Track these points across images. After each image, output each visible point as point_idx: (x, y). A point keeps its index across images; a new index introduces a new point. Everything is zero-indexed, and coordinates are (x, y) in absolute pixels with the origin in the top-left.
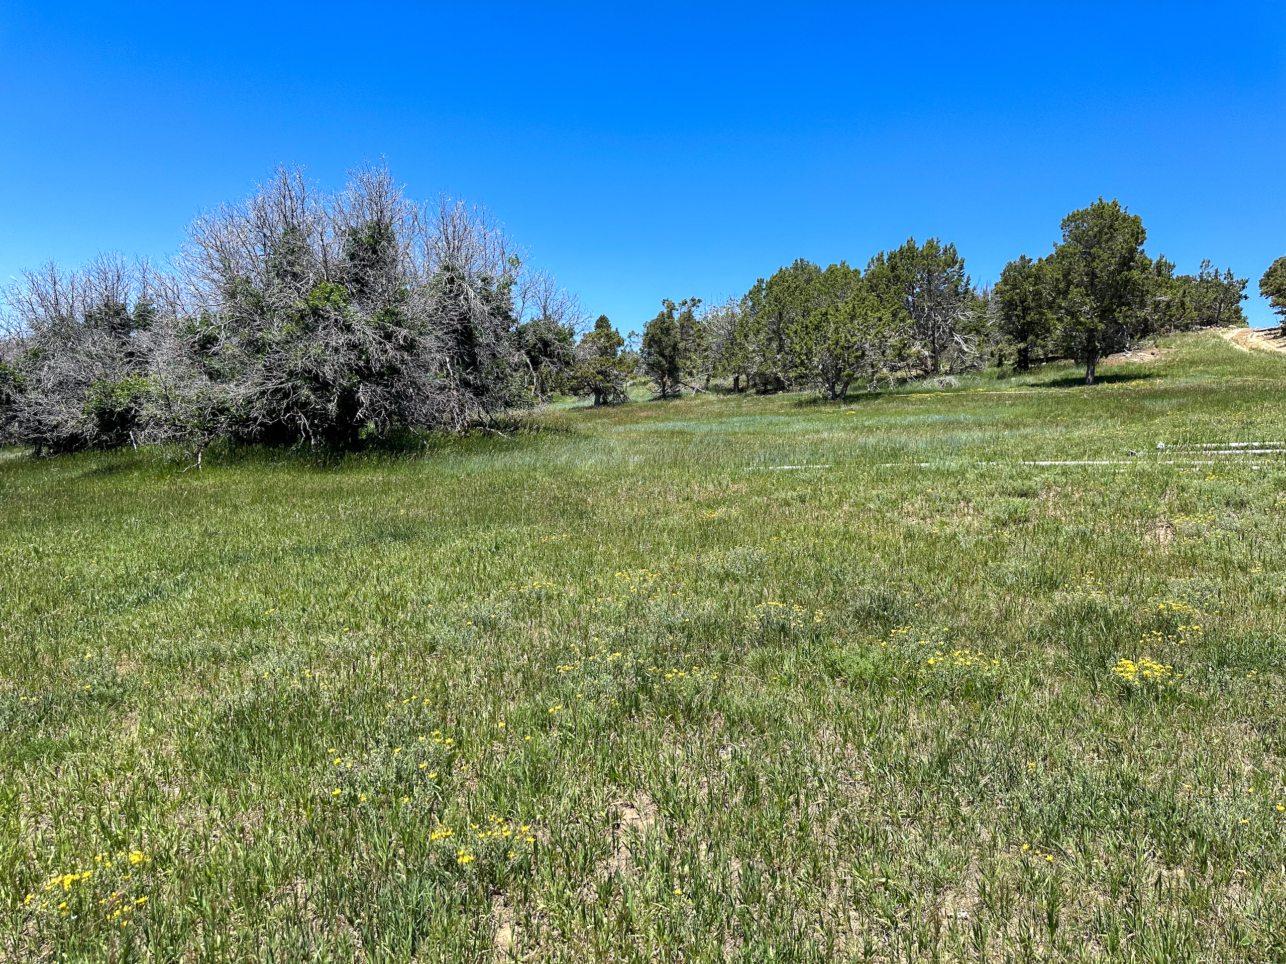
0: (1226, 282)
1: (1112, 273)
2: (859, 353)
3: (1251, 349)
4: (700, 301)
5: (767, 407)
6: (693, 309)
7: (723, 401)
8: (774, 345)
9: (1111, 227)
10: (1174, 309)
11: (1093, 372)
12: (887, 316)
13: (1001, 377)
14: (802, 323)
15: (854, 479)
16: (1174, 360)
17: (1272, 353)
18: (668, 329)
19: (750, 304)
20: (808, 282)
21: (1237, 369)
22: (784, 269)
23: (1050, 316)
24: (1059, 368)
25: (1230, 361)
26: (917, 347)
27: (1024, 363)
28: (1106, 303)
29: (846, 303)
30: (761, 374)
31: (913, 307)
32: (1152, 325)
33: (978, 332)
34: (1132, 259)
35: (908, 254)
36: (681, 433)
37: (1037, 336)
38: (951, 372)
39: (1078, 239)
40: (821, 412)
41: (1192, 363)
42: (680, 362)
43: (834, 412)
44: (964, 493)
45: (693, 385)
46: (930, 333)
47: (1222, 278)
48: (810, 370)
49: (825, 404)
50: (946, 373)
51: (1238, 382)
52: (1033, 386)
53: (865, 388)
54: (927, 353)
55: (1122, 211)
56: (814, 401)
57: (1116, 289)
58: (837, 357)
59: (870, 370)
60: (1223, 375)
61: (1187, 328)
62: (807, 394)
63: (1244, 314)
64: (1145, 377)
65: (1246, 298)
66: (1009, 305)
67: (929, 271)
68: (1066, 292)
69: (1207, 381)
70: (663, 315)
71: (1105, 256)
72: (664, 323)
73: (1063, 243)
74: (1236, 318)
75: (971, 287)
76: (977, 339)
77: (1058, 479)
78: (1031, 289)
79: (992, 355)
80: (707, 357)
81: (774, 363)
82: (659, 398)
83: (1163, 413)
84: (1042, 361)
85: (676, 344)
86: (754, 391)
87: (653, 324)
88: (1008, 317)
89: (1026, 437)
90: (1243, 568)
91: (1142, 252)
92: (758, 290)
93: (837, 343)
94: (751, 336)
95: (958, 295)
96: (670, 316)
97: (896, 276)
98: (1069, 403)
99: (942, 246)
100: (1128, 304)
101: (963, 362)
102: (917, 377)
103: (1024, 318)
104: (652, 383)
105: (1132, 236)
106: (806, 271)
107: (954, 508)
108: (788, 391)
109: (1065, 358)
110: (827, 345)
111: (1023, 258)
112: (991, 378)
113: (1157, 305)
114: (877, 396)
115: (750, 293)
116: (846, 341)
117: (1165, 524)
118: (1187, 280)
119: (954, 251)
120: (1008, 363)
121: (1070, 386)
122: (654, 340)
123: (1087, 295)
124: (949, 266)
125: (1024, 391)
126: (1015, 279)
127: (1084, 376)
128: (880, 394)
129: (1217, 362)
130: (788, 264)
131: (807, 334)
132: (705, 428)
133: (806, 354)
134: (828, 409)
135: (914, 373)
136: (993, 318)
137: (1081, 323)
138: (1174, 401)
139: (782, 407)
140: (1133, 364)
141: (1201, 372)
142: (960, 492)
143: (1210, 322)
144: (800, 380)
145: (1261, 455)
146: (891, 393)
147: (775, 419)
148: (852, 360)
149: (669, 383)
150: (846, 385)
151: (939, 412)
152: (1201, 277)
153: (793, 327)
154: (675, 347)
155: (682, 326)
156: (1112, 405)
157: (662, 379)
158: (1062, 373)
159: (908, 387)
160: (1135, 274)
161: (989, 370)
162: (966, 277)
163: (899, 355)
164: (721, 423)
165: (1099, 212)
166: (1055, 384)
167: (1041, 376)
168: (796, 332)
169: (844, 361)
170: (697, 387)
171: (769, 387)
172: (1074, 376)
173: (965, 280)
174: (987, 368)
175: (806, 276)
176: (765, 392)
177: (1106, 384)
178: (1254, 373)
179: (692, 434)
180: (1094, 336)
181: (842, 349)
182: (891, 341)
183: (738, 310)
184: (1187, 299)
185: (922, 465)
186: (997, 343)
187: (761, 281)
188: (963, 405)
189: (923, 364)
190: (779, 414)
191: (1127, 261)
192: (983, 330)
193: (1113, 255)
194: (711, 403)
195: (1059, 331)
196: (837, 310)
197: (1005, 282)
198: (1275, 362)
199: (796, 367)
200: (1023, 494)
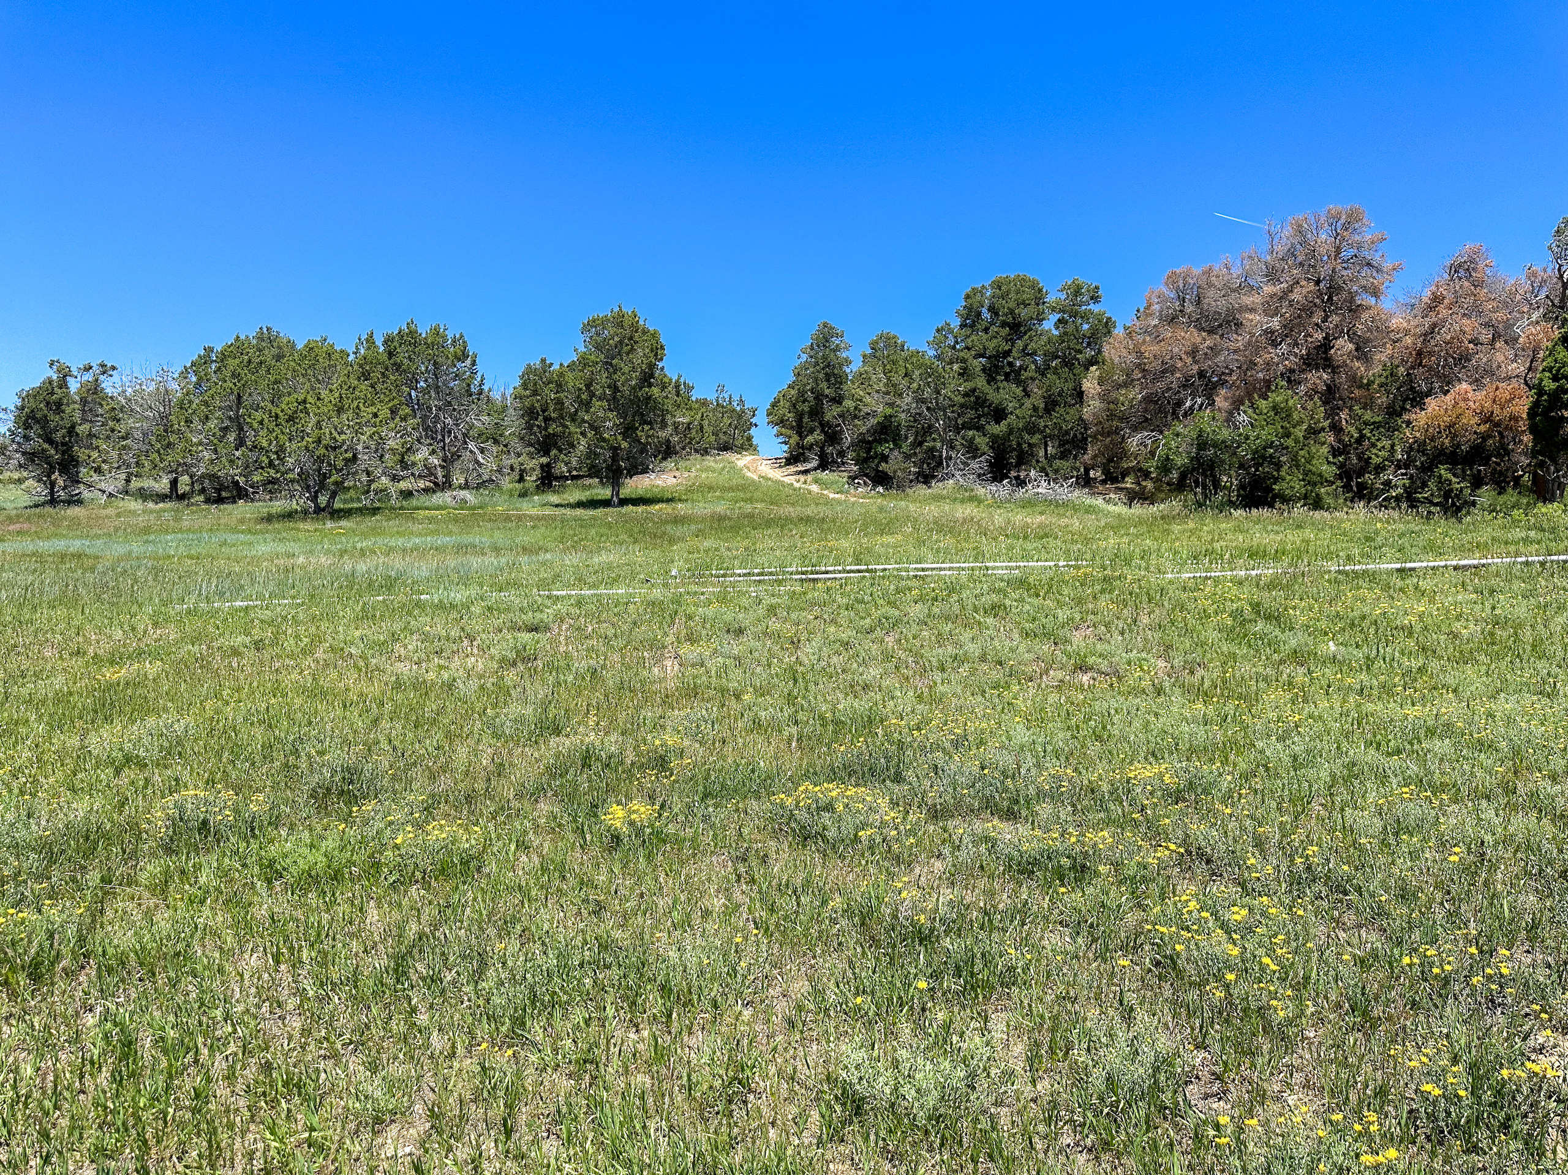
0: (738, 409)
1: (634, 388)
2: (349, 455)
3: (760, 477)
4: (114, 368)
5: (222, 521)
6: (102, 378)
7: (152, 512)
8: (232, 437)
9: (631, 338)
10: (694, 432)
11: (618, 494)
12: (385, 413)
13: (523, 494)
14: (270, 411)
15: (332, 617)
16: (694, 484)
17: (777, 482)
18: (59, 404)
19: (194, 379)
20: (279, 358)
21: (749, 495)
22: (242, 337)
23: (573, 429)
24: (585, 488)
25: (743, 488)
26: (422, 454)
27: (548, 480)
28: (629, 419)
29: (331, 391)
30: (213, 477)
31: (418, 404)
32: (674, 447)
33: (496, 442)
34: (652, 376)
35: (409, 338)
36: (78, 556)
37: (560, 450)
38: (466, 486)
39: (599, 347)
40: (298, 530)
41: (711, 488)
42: (81, 453)
43: (316, 530)
44: (468, 629)
45: (103, 486)
46: (439, 437)
47: (735, 404)
48: (283, 474)
49: (304, 519)
50: (461, 487)
51: (748, 508)
52: (557, 506)
53: (359, 500)
54: (436, 462)
55: (641, 323)
56: (289, 515)
57: (638, 406)
58: (320, 460)
59: (364, 478)
60: (736, 502)
61: (706, 452)
62: (279, 505)
63: (755, 441)
64: (669, 500)
65: (756, 426)
66: (530, 413)
67: (435, 364)
68: (587, 405)
69: (721, 508)
70: (50, 382)
71: (626, 369)
72: (52, 393)
73: (584, 350)
74: (748, 446)
75: (486, 388)
76: (495, 449)
77: (572, 610)
78: (553, 396)
79: (512, 468)
80: (124, 448)
81: (231, 462)
82: (43, 504)
83: (682, 539)
84: (567, 478)
85: (73, 427)
86: (202, 498)
87: (34, 394)
88: (529, 427)
89: (544, 563)
90: (738, 697)
91: (662, 369)
92: (205, 360)
93: (319, 441)
94: (196, 425)
95: (471, 395)
96: (63, 384)
97: (395, 364)
98: (593, 526)
99: (450, 336)
100: (650, 423)
101: (480, 475)
102: (426, 490)
103: (546, 429)
104: (31, 481)
105: (652, 351)
106: (275, 345)
107: (455, 649)
108: (252, 500)
109: (590, 476)
110: (305, 443)
111: (543, 361)
112: (511, 495)
113: (676, 426)
114: (375, 511)
115: (193, 364)
116: (331, 439)
117: (673, 655)
118: (704, 403)
119: (464, 342)
120: (531, 479)
121: (596, 508)
122: (34, 418)
123: (610, 410)
124: (459, 360)
125: (548, 511)
126: (535, 384)
127: (609, 497)
128: (379, 509)
129: (731, 489)
130: (249, 333)
131: (277, 425)
132: (119, 549)
133: (276, 453)
134: (308, 526)
135: (422, 484)
136: (513, 424)
137: (604, 440)
138: (693, 527)
139: (242, 521)
140: (658, 486)
141: (718, 498)
142: (463, 629)
143: (725, 448)
144: (270, 487)
145: (759, 581)
146: (393, 508)
147: (231, 538)
148: (340, 464)
149: (61, 482)
150: (333, 495)
151: (450, 533)
152: (717, 401)
153: (258, 415)
154: (71, 431)
155: (84, 401)
156: (636, 530)
157: (49, 476)
158: (588, 493)
159: (414, 502)
160: (655, 391)
161: (511, 486)
162: (479, 375)
163: (402, 461)
164: (147, 542)
165: (619, 321)
166: (580, 504)
167: (566, 496)
168: (261, 423)
169: (330, 465)
170: (111, 489)
171: (224, 494)
172: (600, 497)
173: (479, 379)
174: (507, 483)
175: (275, 351)
176: (220, 500)
177: (631, 507)
178: (762, 501)
179: (97, 557)
180: (618, 455)
181: (326, 449)
182: (391, 443)
183: (174, 386)
184: (705, 423)
185: (422, 597)
186: (519, 455)
187: (209, 350)
188: (479, 526)
189: (432, 474)
190: (238, 532)
191: (648, 377)
192: (502, 439)
193: (634, 370)
194: (133, 513)
195: (582, 446)
196: (319, 399)
197: (525, 386)
198: (780, 491)
199: (262, 468)
200: (534, 629)
